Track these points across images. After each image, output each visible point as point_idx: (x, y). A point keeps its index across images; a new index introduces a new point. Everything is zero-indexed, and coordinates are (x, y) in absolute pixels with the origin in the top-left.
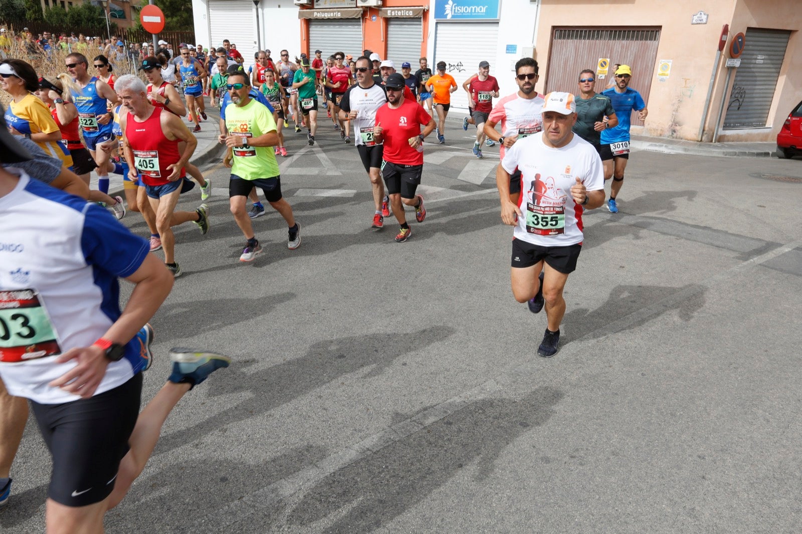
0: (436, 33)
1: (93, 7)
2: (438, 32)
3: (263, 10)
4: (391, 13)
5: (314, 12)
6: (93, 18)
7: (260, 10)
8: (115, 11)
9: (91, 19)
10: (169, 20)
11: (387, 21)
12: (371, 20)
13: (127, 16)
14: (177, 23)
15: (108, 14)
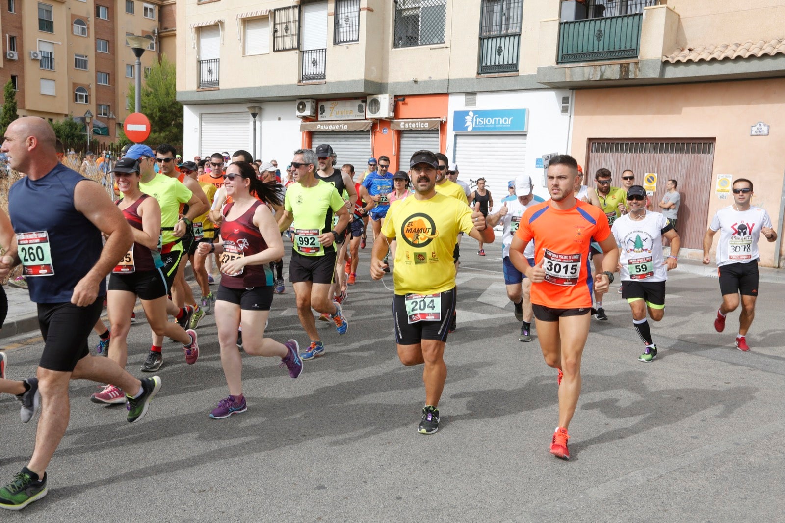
0: (455, 147)
1: (75, 124)
2: (458, 145)
3: (261, 123)
4: (404, 125)
5: (318, 124)
6: (73, 135)
7: (258, 123)
8: (99, 128)
9: (71, 136)
10: (157, 135)
11: (400, 133)
12: (381, 132)
13: (111, 133)
14: (165, 138)
15: (90, 130)
